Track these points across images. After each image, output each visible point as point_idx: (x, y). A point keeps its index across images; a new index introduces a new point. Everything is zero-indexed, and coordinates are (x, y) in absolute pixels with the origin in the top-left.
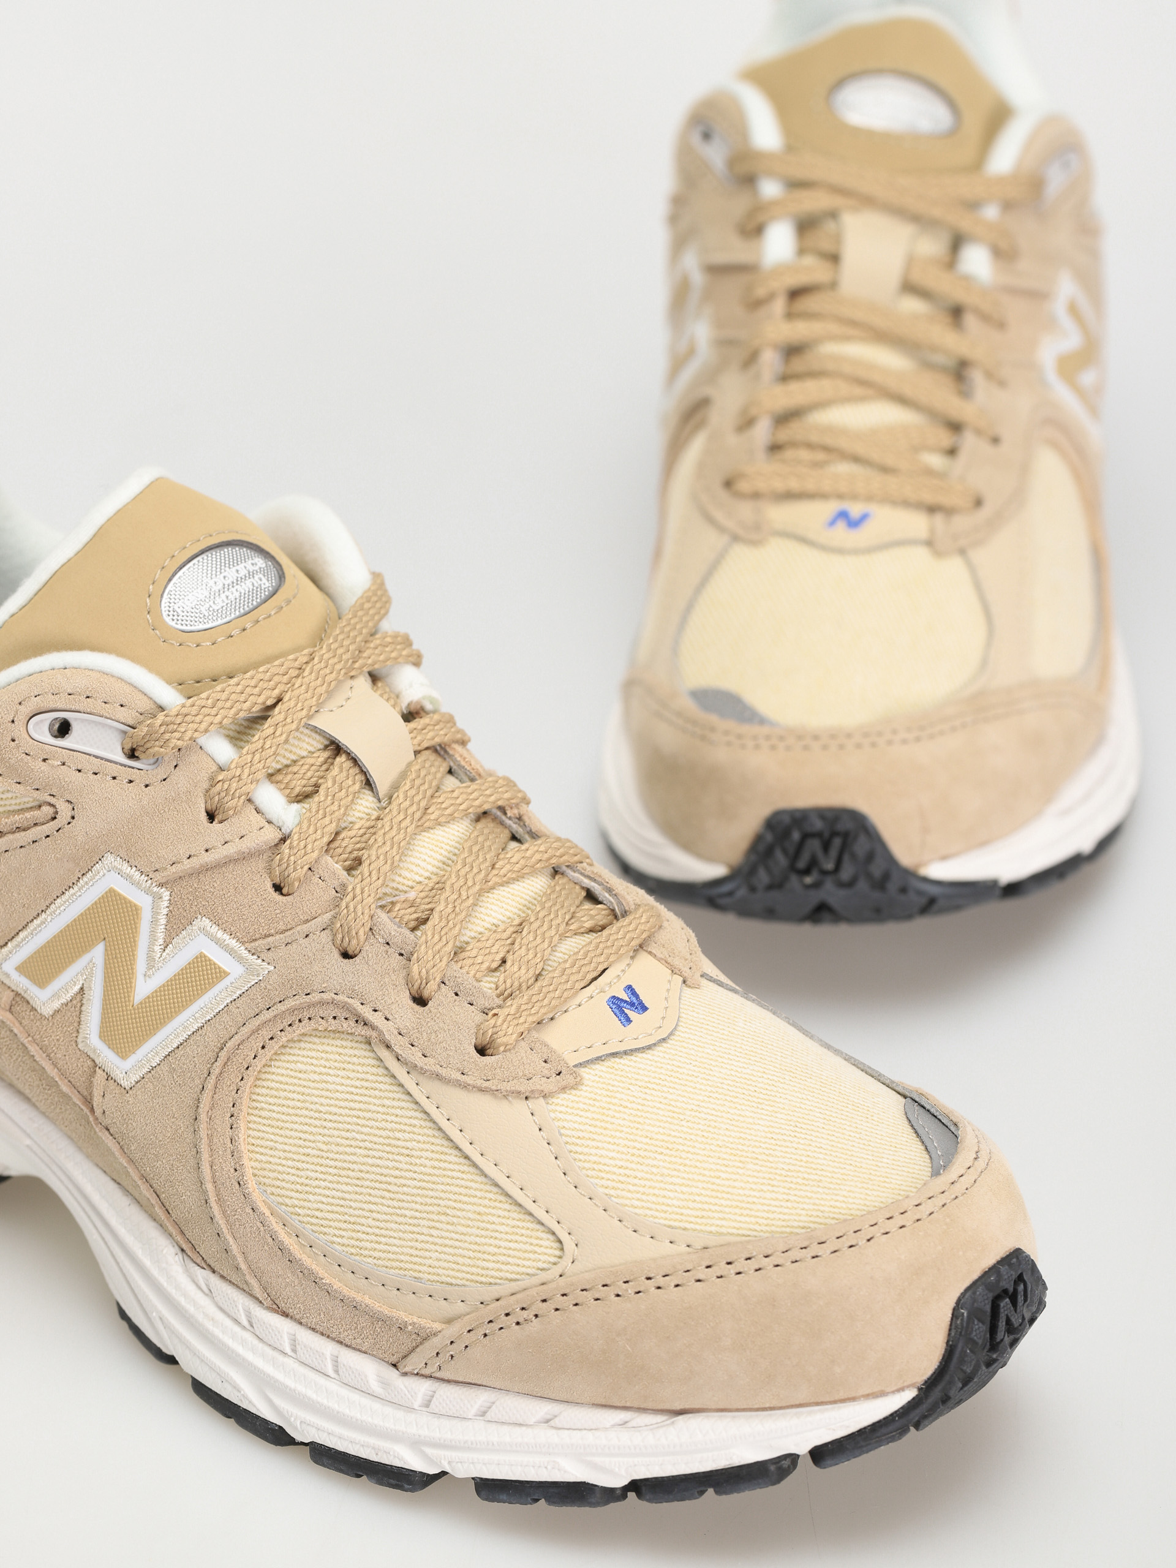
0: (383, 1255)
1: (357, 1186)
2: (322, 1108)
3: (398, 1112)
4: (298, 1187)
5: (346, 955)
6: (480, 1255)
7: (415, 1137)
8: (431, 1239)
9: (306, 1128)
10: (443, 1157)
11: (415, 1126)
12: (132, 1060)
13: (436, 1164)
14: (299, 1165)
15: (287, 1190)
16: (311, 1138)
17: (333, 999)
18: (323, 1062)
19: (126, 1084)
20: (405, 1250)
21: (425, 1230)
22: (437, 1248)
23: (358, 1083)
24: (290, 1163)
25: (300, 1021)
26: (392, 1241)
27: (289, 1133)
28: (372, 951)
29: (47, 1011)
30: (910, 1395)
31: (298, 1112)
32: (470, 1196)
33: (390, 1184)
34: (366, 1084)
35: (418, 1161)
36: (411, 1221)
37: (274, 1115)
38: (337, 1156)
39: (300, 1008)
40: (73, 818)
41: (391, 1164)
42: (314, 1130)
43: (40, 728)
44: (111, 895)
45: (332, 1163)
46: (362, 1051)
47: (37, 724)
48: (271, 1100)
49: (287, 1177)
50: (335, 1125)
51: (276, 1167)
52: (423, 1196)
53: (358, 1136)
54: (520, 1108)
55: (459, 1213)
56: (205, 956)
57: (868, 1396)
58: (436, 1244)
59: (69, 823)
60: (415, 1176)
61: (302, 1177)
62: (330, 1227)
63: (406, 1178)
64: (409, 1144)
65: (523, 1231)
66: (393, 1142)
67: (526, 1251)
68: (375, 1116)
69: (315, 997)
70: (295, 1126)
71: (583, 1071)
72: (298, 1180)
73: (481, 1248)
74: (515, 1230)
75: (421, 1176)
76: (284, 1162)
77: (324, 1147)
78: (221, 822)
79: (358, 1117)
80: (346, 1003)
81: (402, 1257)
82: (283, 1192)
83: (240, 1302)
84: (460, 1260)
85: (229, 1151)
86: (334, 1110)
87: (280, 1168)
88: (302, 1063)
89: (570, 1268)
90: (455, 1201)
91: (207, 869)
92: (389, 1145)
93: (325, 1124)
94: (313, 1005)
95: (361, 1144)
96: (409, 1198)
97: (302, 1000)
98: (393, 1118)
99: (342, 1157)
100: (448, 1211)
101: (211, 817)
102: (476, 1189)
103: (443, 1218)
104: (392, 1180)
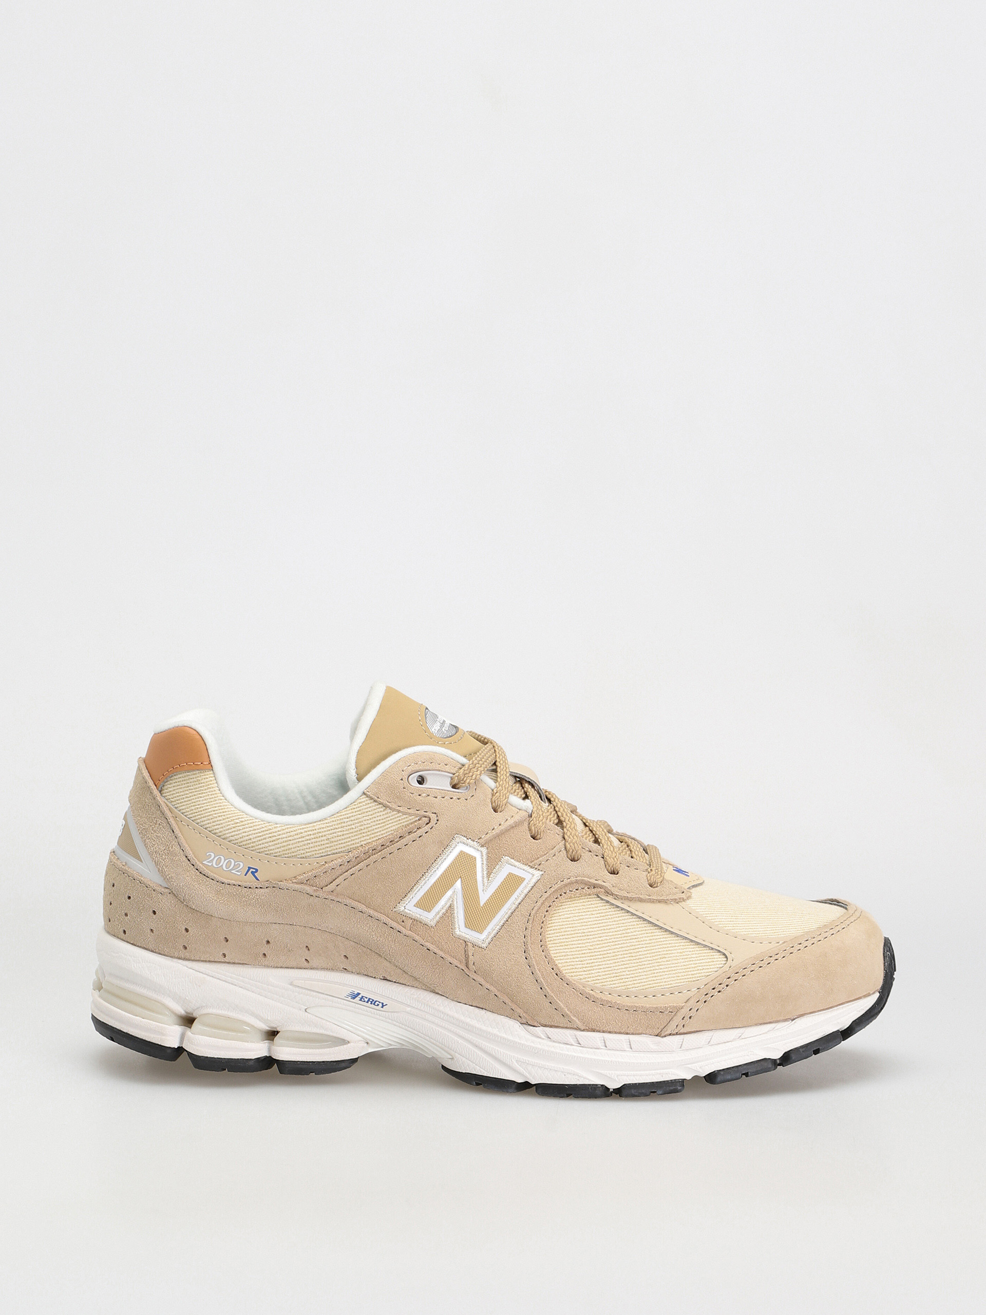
0: (639, 985)
1: (614, 959)
2: (584, 931)
3: (623, 922)
4: (584, 969)
5: (573, 860)
6: (688, 970)
7: (637, 930)
8: (661, 971)
9: (580, 942)
10: (653, 934)
11: (634, 925)
12: (486, 933)
13: (651, 938)
14: (582, 959)
15: (579, 972)
16: (584, 945)
17: (577, 880)
18: (577, 911)
19: (484, 946)
20: (649, 979)
21: (657, 968)
22: (666, 973)
23: (598, 915)
24: (577, 960)
25: (561, 895)
26: (642, 977)
27: (572, 946)
28: (586, 856)
29: (433, 923)
30: (877, 995)
31: (573, 936)
32: (673, 947)
33: (631, 953)
34: (602, 915)
35: (642, 939)
36: (648, 966)
37: (562, 940)
38: (599, 950)
39: (560, 888)
40: (437, 821)
41: (628, 945)
42: (584, 942)
43: (413, 780)
44: (462, 853)
45: (598, 953)
46: (597, 901)
47: (412, 779)
48: (558, 935)
49: (577, 966)
50: (594, 936)
51: (570, 963)
52: (650, 953)
53: (607, 938)
54: (676, 908)
55: (671, 955)
56: (512, 873)
57: (865, 996)
58: (664, 972)
59: (436, 823)
60: (643, 946)
61: (585, 964)
62: (607, 981)
63: (638, 948)
64: (634, 933)
65: (704, 955)
66: (626, 935)
67: (709, 962)
68: (612, 927)
69: (566, 881)
70: (574, 942)
71: (693, 890)
72: (584, 966)
73: (688, 967)
74: (699, 955)
75: (646, 945)
76: (574, 960)
77: (592, 948)
78: (500, 812)
79: (604, 930)
80: (582, 880)
81: (650, 982)
82: (578, 974)
83: (568, 1034)
84: (680, 975)
85: (547, 962)
86: (590, 930)
87: (572, 963)
88: (567, 914)
89: (734, 964)
90: (667, 951)
91: (502, 833)
92: (624, 937)
93: (588, 937)
94: (566, 885)
95: (610, 941)
96: (644, 956)
97: (560, 884)
98: (622, 925)
99: (602, 949)
100: (666, 956)
101: (495, 811)
102: (675, 943)
103: (664, 960)
104: (631, 951)
